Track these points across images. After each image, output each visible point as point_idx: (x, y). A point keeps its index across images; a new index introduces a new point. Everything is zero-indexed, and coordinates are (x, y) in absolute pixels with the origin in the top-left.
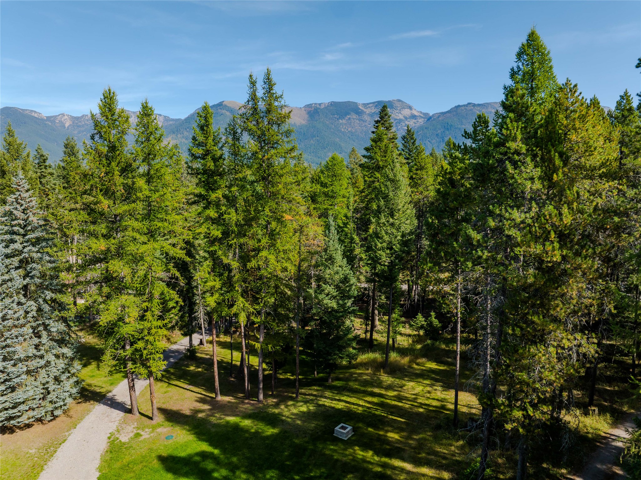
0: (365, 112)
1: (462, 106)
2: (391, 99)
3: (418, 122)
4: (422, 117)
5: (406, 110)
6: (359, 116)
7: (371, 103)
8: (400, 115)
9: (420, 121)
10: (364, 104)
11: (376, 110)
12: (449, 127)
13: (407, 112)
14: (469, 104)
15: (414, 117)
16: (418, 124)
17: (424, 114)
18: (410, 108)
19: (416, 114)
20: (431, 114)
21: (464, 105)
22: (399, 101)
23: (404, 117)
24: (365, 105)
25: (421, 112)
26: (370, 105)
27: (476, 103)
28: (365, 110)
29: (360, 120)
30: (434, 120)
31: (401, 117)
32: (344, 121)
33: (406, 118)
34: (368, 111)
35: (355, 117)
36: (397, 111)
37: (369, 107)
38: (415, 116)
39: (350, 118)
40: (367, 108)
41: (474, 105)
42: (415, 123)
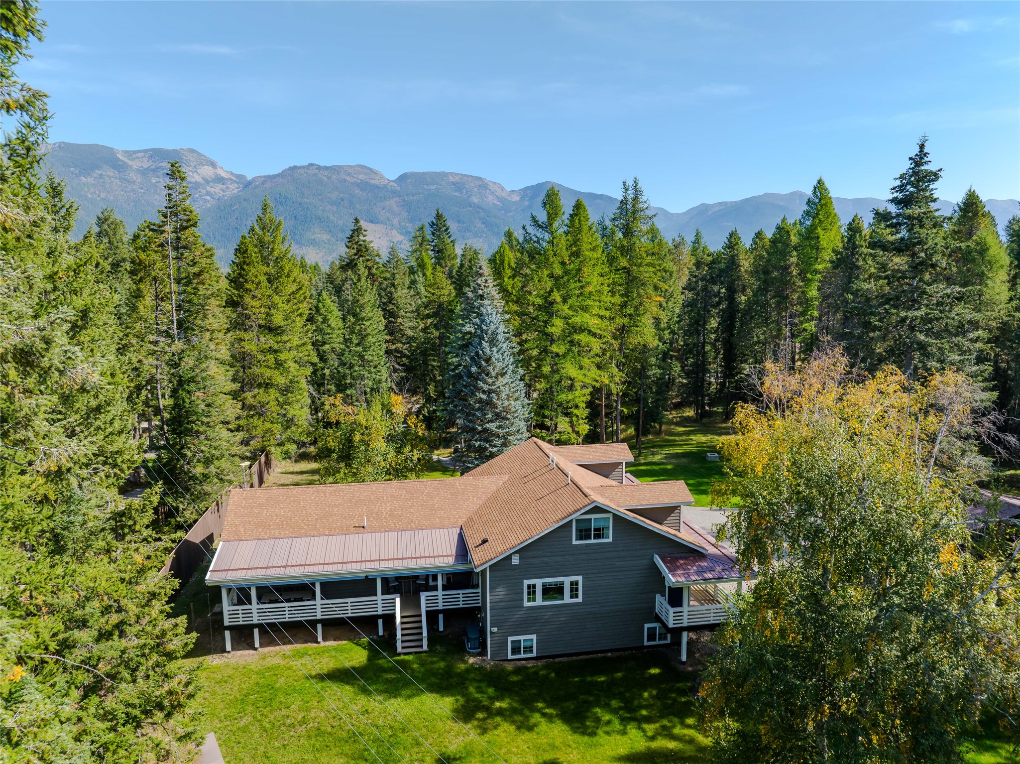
0: (131, 167)
1: (300, 167)
2: (178, 148)
3: (228, 188)
4: (235, 182)
5: (206, 167)
6: (119, 172)
7: (139, 151)
8: (195, 175)
9: (231, 187)
10: (126, 152)
11: (150, 163)
12: (283, 200)
13: (207, 171)
14: (311, 165)
15: (220, 180)
16: (228, 193)
17: (237, 176)
18: (213, 165)
19: (224, 175)
20: (249, 178)
21: (303, 167)
22: (192, 151)
23: (203, 179)
24: (130, 154)
25: (232, 173)
26: (139, 155)
27: (322, 164)
28: (130, 163)
29: (121, 179)
30: (256, 187)
31: (198, 178)
32: (90, 180)
33: (207, 182)
34: (135, 165)
35: (111, 174)
36: (191, 169)
37: (137, 158)
38: (223, 178)
39: (101, 176)
40: (133, 160)
41: (319, 168)
42: (224, 191)
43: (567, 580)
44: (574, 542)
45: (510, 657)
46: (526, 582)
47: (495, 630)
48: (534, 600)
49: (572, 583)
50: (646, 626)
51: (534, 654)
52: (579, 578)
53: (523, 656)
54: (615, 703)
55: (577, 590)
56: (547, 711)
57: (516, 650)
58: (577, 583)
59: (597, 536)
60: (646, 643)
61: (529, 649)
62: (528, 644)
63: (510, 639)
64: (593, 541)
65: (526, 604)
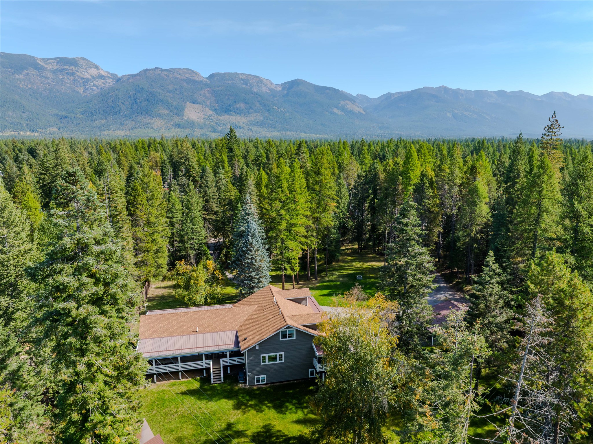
0: (46, 68)
1: (150, 70)
2: (75, 57)
3: (106, 82)
4: (111, 78)
5: (93, 69)
6: (39, 71)
7: (51, 59)
8: (86, 74)
9: (109, 81)
10: (43, 59)
11: (58, 66)
12: (140, 90)
13: (93, 72)
14: (157, 68)
15: (101, 77)
16: (107, 85)
17: (112, 74)
18: (97, 67)
19: (104, 74)
20: (120, 75)
21: (152, 70)
22: (84, 59)
23: (91, 76)
24: (45, 60)
25: (109, 73)
26: (51, 61)
27: (163, 68)
28: (46, 66)
29: (40, 76)
30: (124, 82)
31: (87, 76)
32: (21, 76)
33: (94, 78)
34: (49, 67)
35: (34, 73)
36: (83, 70)
37: (50, 63)
38: (103, 76)
39: (28, 74)
40: (47, 64)
41: (162, 70)
42: (104, 84)
43: (278, 354)
44: (280, 340)
45: (256, 384)
46: (262, 356)
47: (250, 374)
48: (265, 362)
49: (280, 355)
50: (310, 370)
51: (265, 382)
52: (283, 353)
53: (261, 383)
54: (294, 401)
55: (282, 357)
56: (269, 405)
57: (258, 381)
58: (282, 355)
59: (289, 337)
60: (310, 377)
61: (263, 381)
62: (263, 379)
63: (256, 377)
64: (288, 339)
65: (262, 364)
